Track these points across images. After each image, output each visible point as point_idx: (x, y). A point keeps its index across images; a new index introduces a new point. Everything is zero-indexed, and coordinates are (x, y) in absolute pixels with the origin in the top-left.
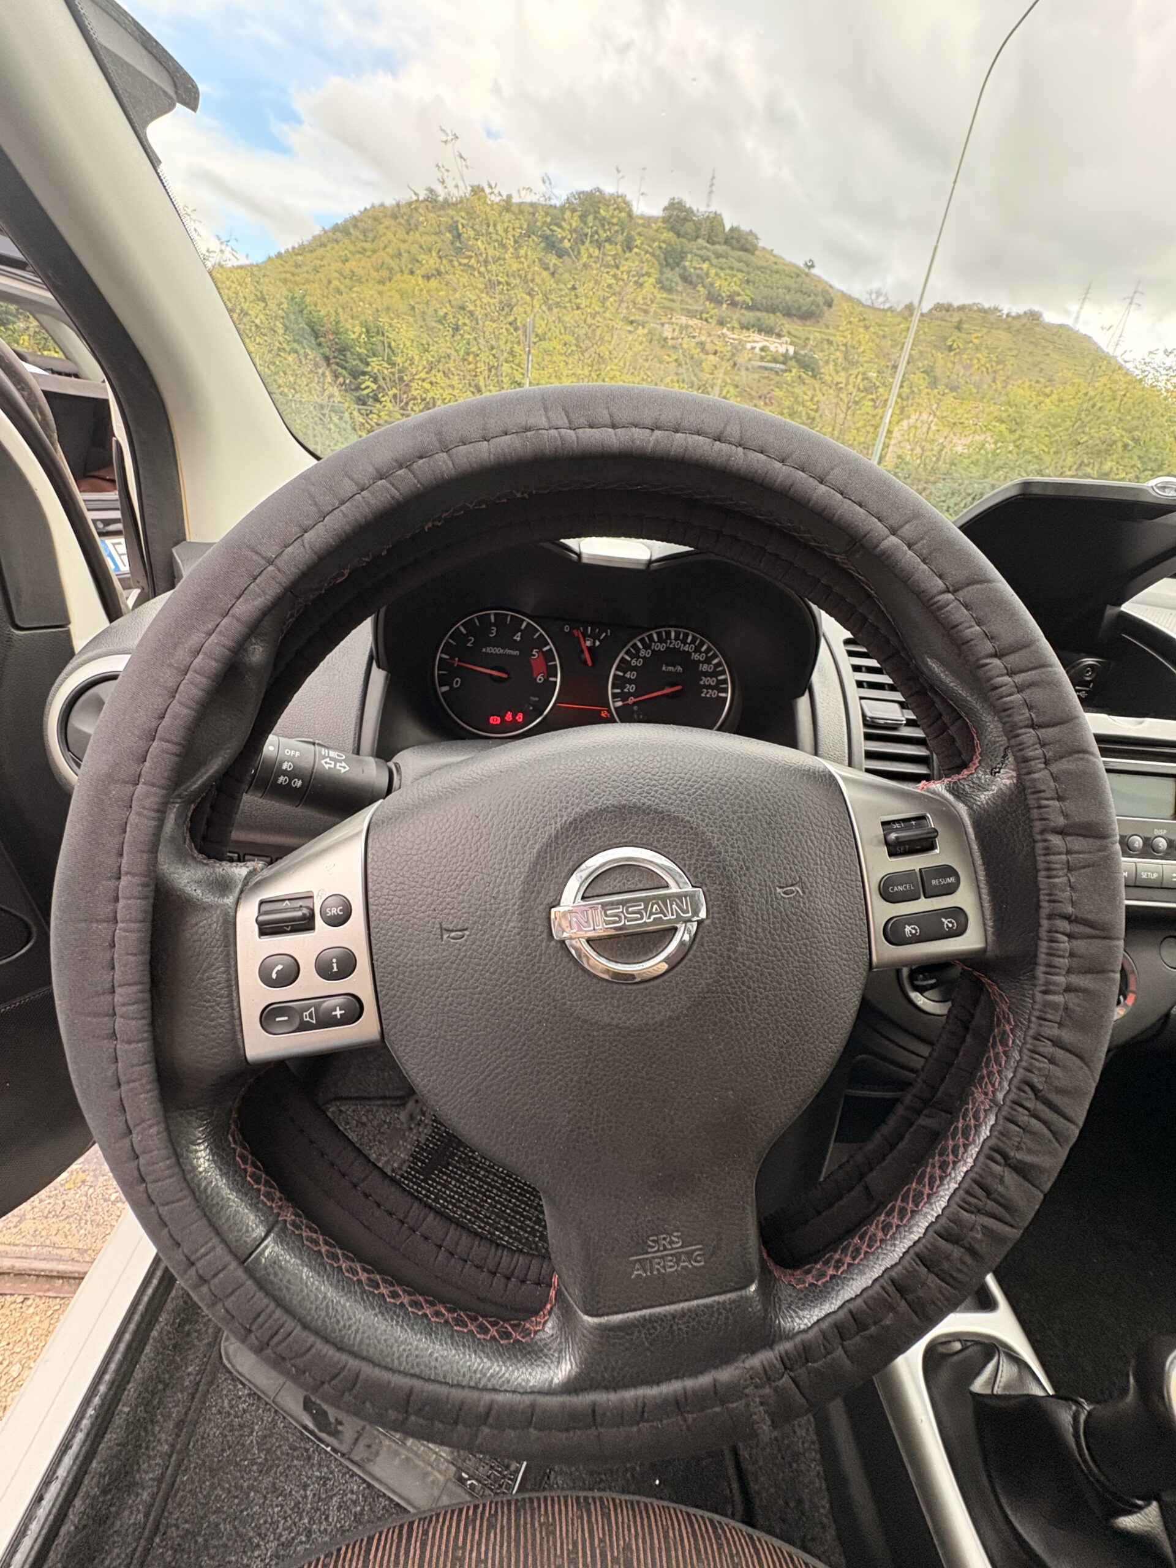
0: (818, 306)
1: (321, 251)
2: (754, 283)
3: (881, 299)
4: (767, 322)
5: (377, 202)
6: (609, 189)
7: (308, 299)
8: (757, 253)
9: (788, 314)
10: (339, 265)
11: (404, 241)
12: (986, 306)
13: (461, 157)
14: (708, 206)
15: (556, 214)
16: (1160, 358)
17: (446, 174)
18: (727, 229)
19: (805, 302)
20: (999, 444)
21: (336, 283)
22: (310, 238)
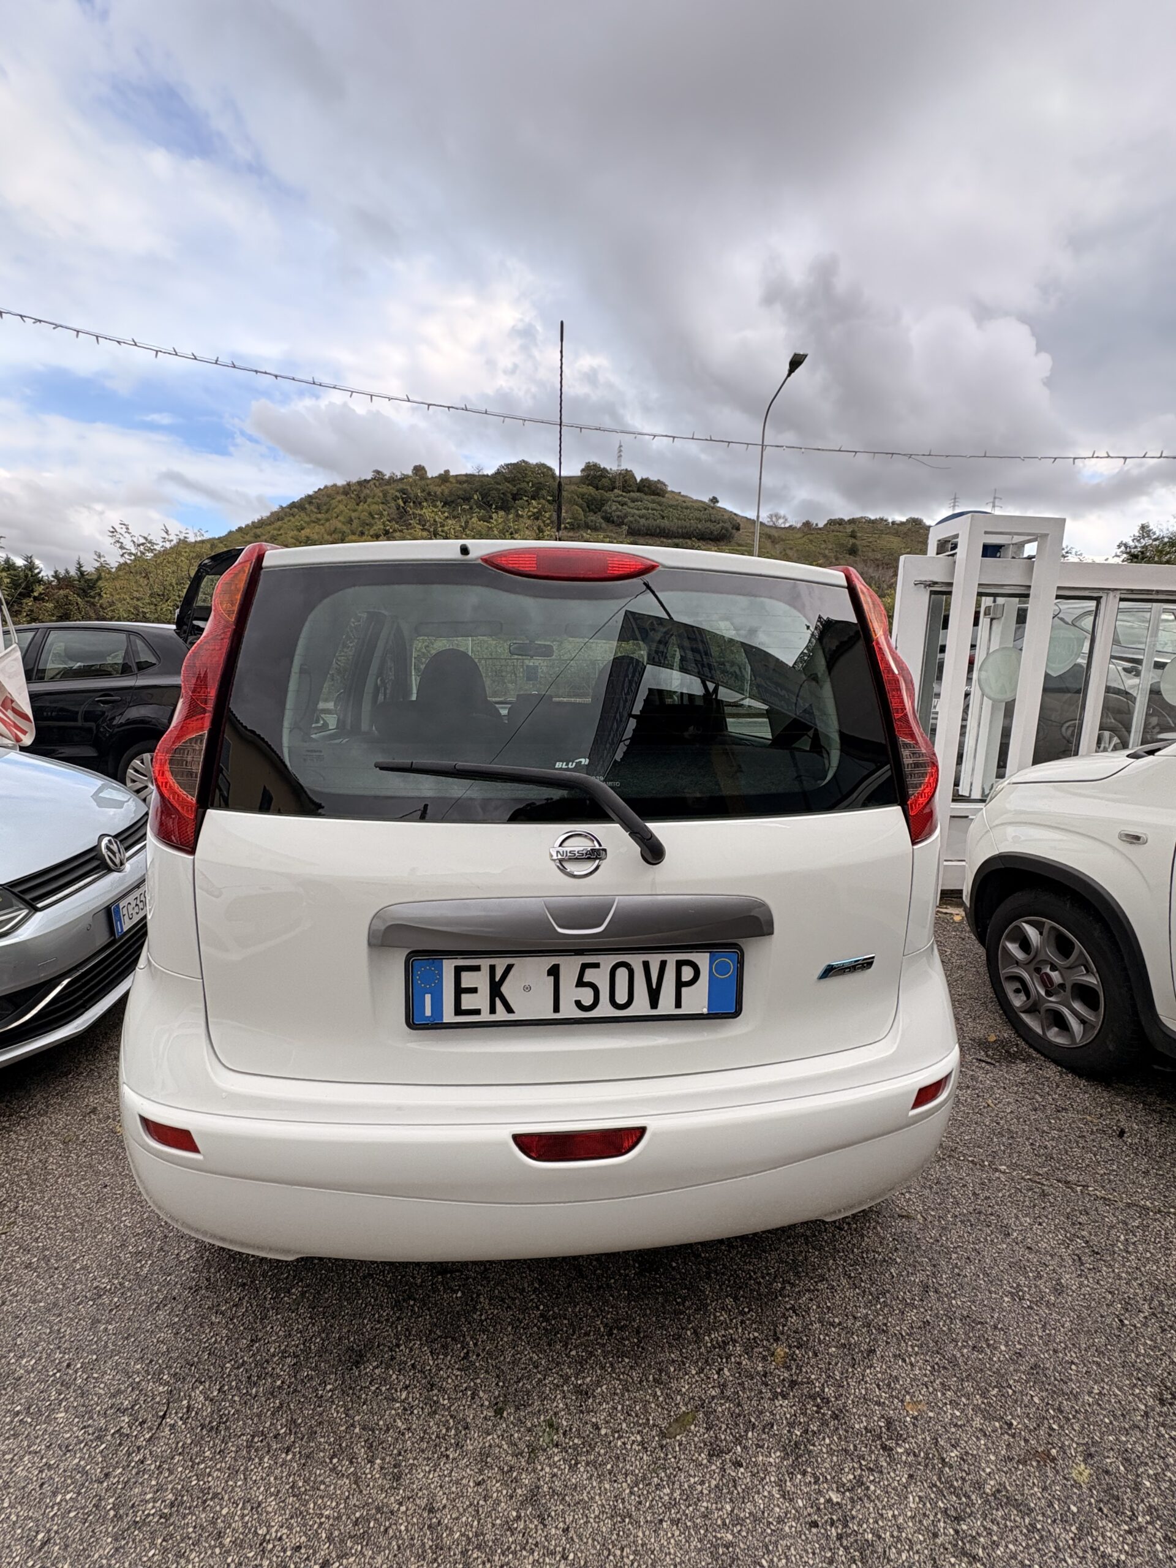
0: (727, 530)
2: (668, 517)
3: (781, 520)
5: (330, 483)
6: (532, 460)
8: (667, 495)
10: (296, 533)
11: (355, 511)
12: (873, 518)
14: (619, 465)
15: (481, 482)
18: (638, 480)
19: (716, 528)
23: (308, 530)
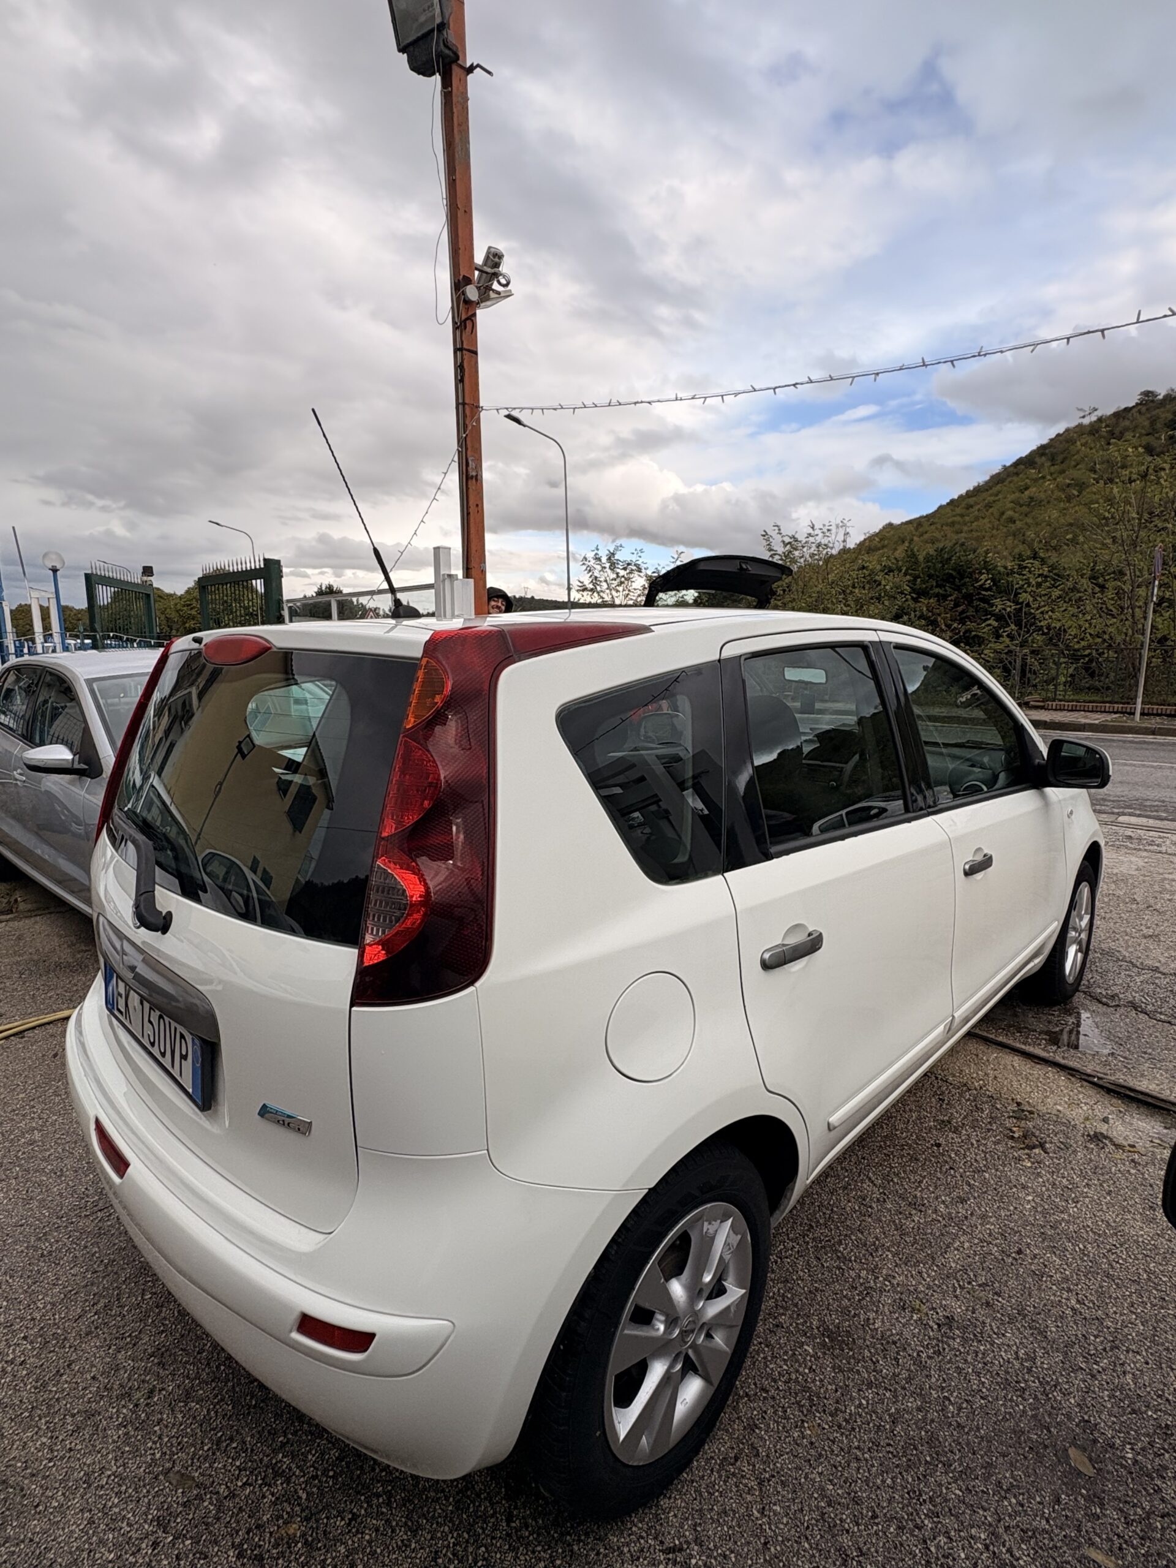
23: (1034, 489)
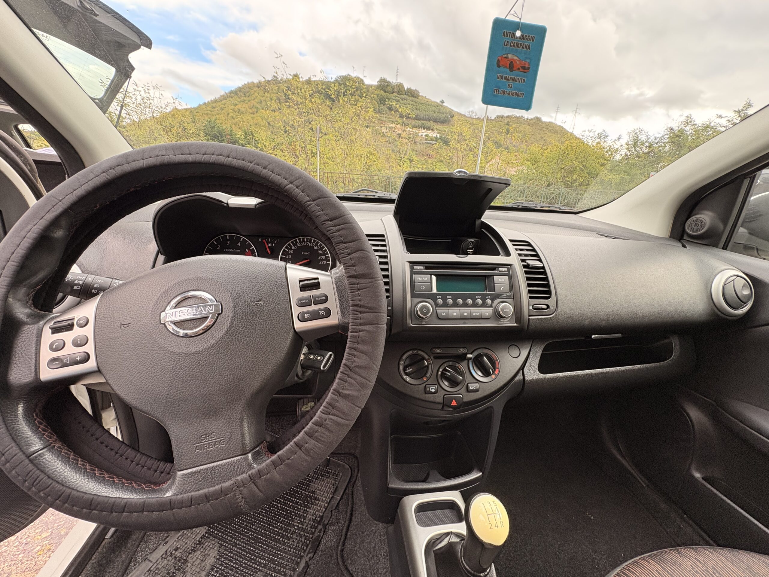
0: (448, 118)
1: (224, 101)
2: (419, 110)
3: (474, 114)
4: (427, 125)
5: (250, 81)
6: (353, 74)
7: (218, 121)
8: (419, 98)
9: (435, 121)
10: (233, 107)
11: (263, 97)
12: (518, 116)
13: (284, 63)
14: (397, 80)
15: (327, 85)
16: (587, 133)
17: (277, 70)
18: (406, 89)
19: (442, 116)
20: (529, 170)
21: (231, 114)
22: (219, 96)
